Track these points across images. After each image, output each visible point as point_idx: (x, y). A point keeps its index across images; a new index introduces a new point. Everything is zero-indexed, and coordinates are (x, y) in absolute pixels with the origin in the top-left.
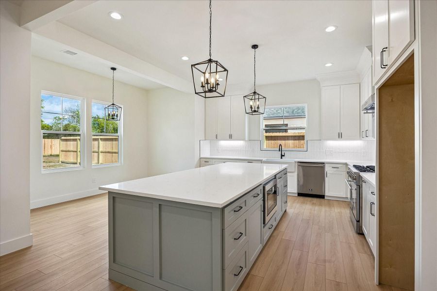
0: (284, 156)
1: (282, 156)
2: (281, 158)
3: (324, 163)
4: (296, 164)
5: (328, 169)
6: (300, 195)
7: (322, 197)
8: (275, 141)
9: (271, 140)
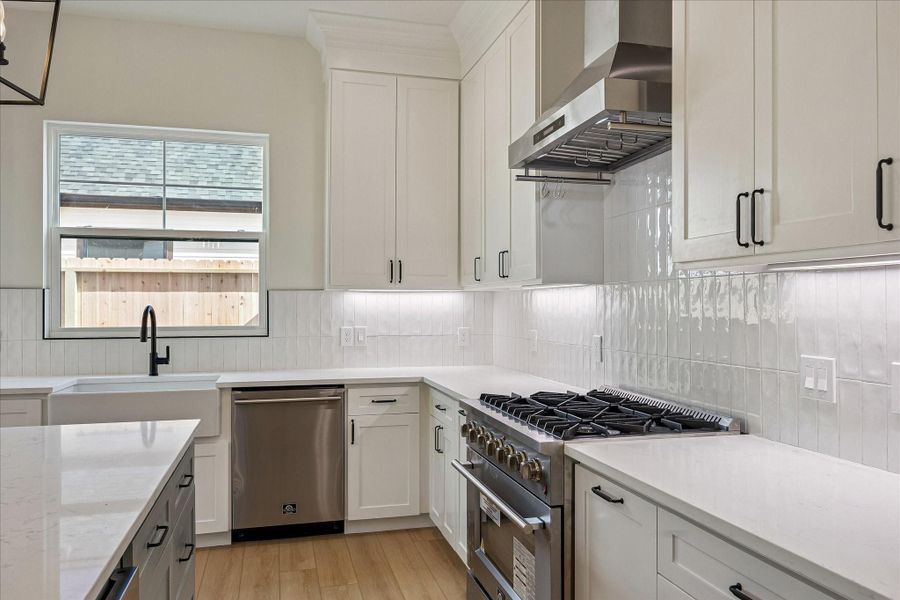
0: (165, 361)
1: (156, 362)
2: (154, 372)
3: (342, 386)
4: (228, 398)
5: (357, 408)
6: (240, 536)
7: (335, 528)
8: (121, 295)
9: (103, 289)
